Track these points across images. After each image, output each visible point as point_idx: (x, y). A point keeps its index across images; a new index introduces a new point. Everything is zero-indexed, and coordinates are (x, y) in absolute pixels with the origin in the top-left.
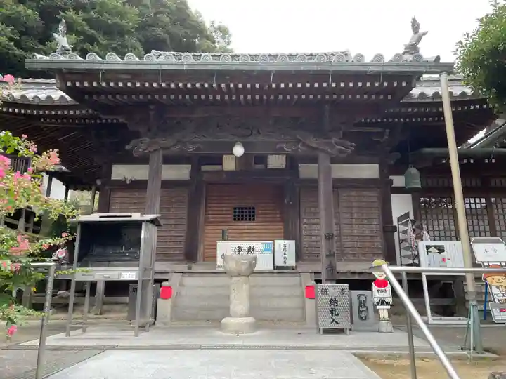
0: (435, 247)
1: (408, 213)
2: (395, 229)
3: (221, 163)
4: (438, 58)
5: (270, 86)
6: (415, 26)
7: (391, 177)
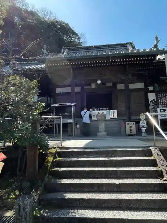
0: (163, 110)
1: (154, 99)
2: (149, 105)
3: (91, 86)
4: (164, 49)
5: (110, 61)
6: (157, 38)
7: (148, 87)
